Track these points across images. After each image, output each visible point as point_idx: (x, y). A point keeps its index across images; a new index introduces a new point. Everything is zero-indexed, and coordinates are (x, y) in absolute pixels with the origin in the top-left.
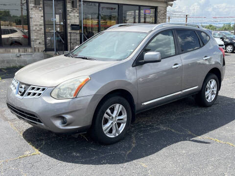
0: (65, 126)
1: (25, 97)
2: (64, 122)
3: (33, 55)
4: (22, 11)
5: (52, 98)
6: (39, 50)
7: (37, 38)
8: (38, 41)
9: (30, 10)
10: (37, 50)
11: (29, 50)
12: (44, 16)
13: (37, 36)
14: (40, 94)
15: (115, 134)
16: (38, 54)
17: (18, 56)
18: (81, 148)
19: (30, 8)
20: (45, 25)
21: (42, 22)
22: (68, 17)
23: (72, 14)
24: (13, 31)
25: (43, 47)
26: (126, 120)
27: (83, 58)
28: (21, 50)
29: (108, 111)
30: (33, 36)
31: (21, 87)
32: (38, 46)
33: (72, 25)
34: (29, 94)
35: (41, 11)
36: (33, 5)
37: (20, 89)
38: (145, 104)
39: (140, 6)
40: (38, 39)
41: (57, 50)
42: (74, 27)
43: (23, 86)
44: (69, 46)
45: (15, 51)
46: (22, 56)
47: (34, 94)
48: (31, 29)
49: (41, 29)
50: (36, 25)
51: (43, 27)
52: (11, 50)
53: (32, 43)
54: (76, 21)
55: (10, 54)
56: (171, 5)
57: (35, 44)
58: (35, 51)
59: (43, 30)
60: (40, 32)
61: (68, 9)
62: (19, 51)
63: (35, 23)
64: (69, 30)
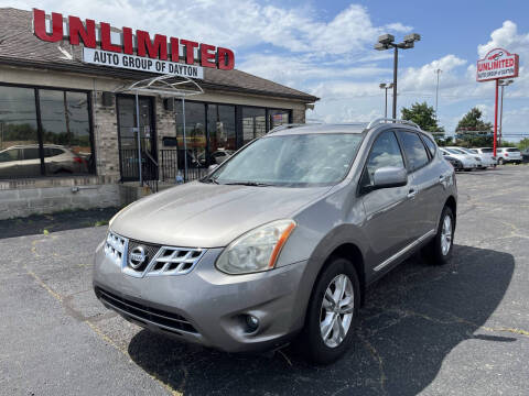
0: (251, 337)
1: (151, 273)
2: (250, 328)
3: (101, 190)
4: (67, 122)
5: (221, 274)
6: (110, 181)
7: (107, 160)
8: (109, 165)
9: (94, 115)
10: (106, 181)
11: (94, 180)
12: (118, 124)
13: (106, 156)
14: (187, 266)
15: (337, 341)
16: (110, 186)
17: (74, 192)
18: (275, 379)
19: (94, 110)
20: (119, 137)
21: (116, 133)
22: (158, 126)
23: (164, 121)
24: (58, 152)
25: (116, 175)
26: (352, 306)
27: (248, 185)
28: (79, 181)
29: (329, 291)
30: (100, 158)
31: (137, 251)
32: (108, 173)
33: (165, 138)
34: (159, 266)
35: (112, 114)
36: (99, 106)
37: (132, 254)
38: (377, 268)
39: (267, 109)
40: (109, 162)
41: (144, 179)
42: (169, 141)
43: (141, 248)
44: (161, 172)
45: (70, 182)
46: (81, 192)
47: (173, 266)
48: (97, 144)
49: (114, 144)
50: (105, 139)
51: (116, 142)
52: (62, 182)
53: (98, 168)
54: (172, 132)
55: (60, 189)
56: (312, 107)
57: (103, 171)
58: (104, 181)
59: (117, 147)
60: (111, 150)
61: (158, 113)
62: (76, 183)
63: (103, 136)
64: (160, 146)
